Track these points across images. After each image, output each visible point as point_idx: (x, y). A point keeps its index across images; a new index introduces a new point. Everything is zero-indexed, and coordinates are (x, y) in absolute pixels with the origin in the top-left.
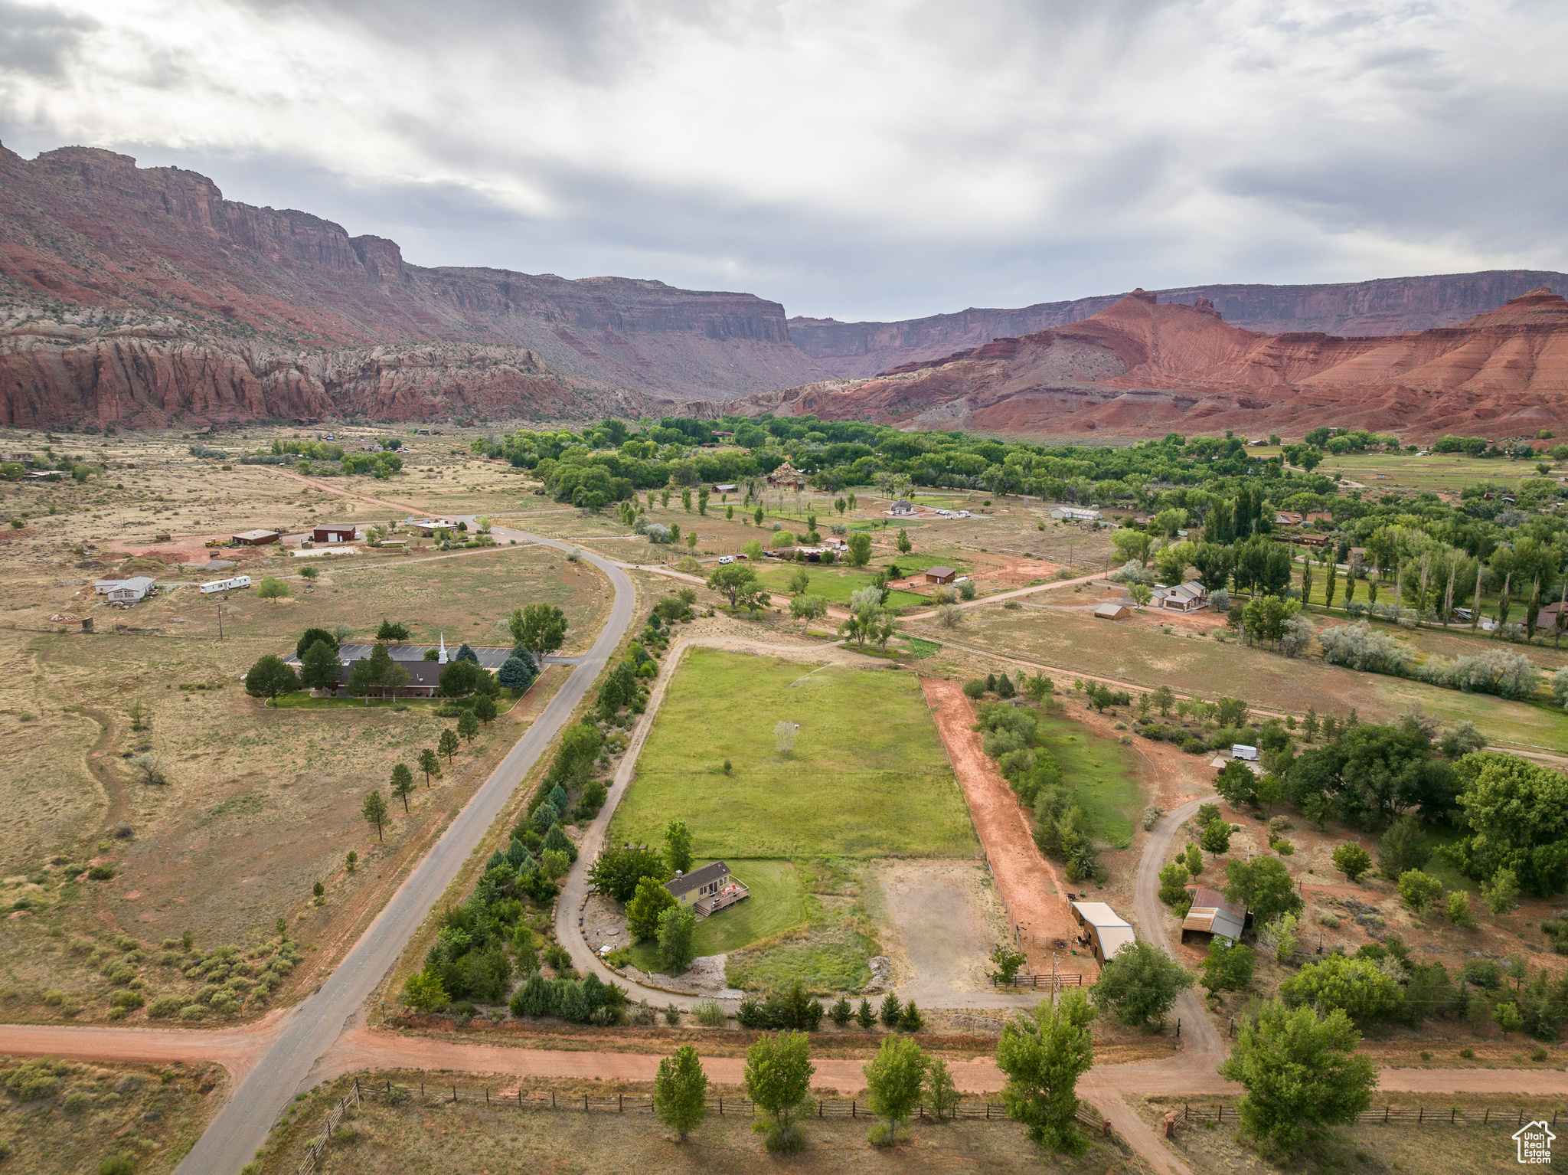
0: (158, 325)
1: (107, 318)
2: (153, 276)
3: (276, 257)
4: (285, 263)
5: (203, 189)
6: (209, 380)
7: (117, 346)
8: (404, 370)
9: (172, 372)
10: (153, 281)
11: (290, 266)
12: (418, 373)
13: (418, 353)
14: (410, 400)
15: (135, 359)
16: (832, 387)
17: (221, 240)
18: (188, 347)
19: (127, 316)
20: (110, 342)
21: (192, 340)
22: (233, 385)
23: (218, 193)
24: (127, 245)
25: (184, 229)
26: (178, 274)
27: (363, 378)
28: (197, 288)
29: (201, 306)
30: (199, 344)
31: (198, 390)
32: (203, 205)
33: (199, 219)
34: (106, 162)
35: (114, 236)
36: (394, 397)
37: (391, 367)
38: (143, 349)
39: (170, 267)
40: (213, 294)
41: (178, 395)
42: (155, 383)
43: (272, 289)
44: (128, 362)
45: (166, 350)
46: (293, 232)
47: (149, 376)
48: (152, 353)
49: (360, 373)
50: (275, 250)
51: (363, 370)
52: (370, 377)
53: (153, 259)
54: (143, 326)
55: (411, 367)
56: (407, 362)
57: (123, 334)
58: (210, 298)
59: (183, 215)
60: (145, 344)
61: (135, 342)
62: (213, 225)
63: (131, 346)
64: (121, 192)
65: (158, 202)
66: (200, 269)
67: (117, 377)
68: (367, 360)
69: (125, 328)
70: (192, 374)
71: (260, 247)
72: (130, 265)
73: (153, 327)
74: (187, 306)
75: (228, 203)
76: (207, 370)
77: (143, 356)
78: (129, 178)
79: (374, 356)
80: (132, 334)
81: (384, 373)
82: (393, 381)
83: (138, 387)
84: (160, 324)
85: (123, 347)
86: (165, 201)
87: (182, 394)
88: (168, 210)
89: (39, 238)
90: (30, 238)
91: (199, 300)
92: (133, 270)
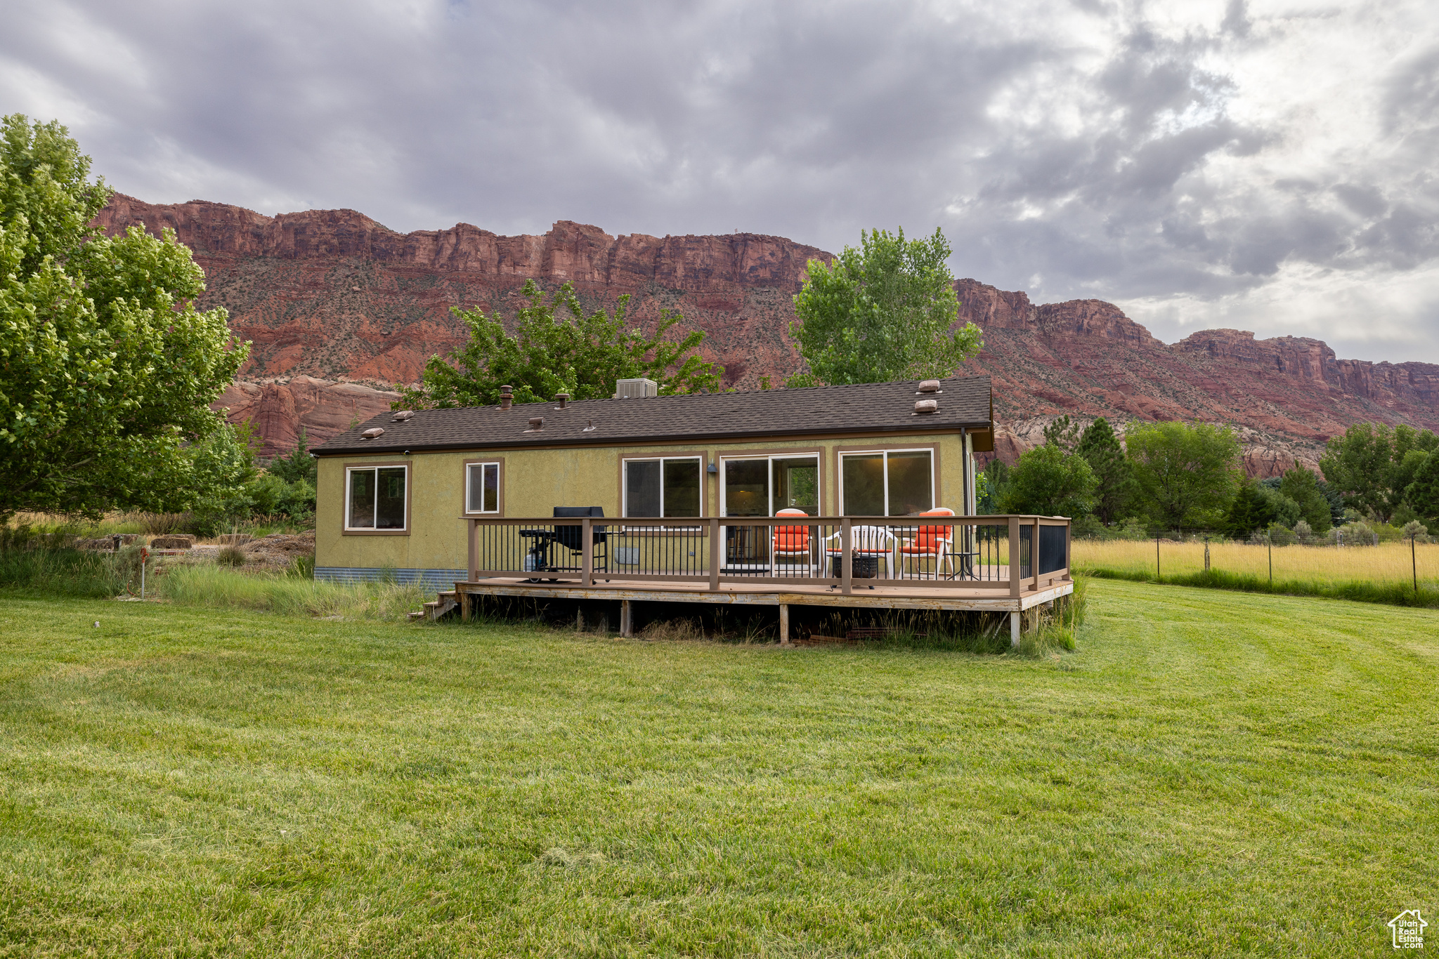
2: (1254, 414)
3: (1389, 403)
4: (1400, 408)
5: (1317, 350)
10: (1253, 417)
17: (1332, 391)
18: (1258, 450)
21: (1263, 445)
23: (1332, 353)
24: (1238, 395)
25: (1295, 384)
26: (1279, 413)
28: (1295, 423)
29: (1293, 434)
30: (1270, 448)
32: (1315, 363)
33: (1310, 375)
34: (1228, 338)
35: (1227, 389)
39: (1272, 408)
40: (1310, 427)
46: (1412, 381)
50: (1388, 397)
53: (1258, 403)
58: (1306, 429)
59: (1295, 373)
62: (1324, 379)
64: (1240, 358)
65: (1273, 364)
66: (1302, 410)
71: (1373, 395)
72: (1235, 407)
74: (1281, 434)
75: (1341, 363)
76: (1275, 470)
78: (1247, 347)
86: (1279, 362)
88: (1280, 370)
89: (1163, 391)
90: (1157, 392)
91: (1294, 430)
92: (1237, 410)
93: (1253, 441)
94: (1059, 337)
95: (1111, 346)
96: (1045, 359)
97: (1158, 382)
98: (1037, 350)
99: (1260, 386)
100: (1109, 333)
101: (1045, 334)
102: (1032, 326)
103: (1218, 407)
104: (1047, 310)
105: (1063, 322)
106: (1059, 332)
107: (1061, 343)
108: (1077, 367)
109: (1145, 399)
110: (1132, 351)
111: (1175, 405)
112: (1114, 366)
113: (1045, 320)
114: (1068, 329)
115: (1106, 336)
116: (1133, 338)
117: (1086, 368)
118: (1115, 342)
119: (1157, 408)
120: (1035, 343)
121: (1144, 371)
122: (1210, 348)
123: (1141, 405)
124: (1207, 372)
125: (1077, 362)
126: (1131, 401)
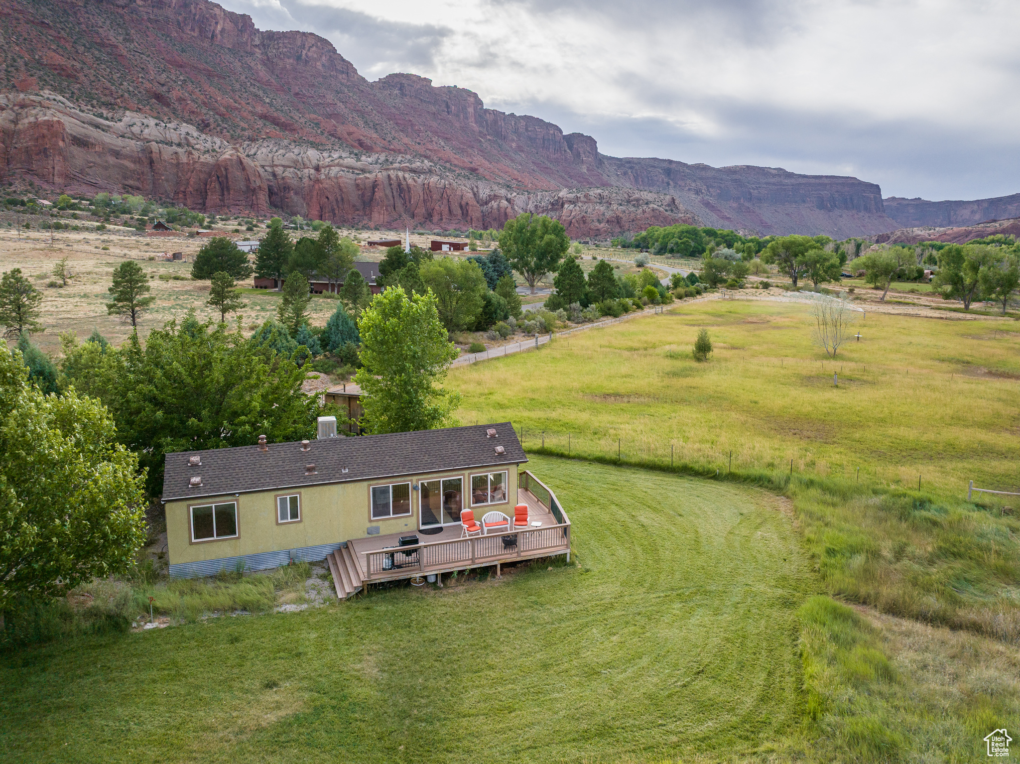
0: (417, 164)
1: (387, 160)
2: (430, 147)
3: (514, 145)
4: (520, 149)
5: (472, 99)
6: (445, 202)
7: (389, 176)
8: (580, 204)
9: (421, 194)
10: (430, 150)
11: (522, 151)
12: (590, 208)
13: (591, 193)
14: (582, 225)
15: (399, 185)
16: (919, 233)
17: (480, 132)
18: (434, 179)
19: (399, 159)
20: (385, 173)
21: (437, 175)
22: (461, 207)
23: (481, 103)
24: (420, 131)
25: (457, 125)
26: (447, 148)
27: (552, 210)
28: (457, 156)
29: (456, 166)
30: (442, 178)
31: (437, 208)
32: (471, 110)
33: (467, 118)
34: (414, 82)
35: (412, 125)
36: (571, 223)
37: (571, 202)
38: (405, 178)
39: (443, 144)
40: (466, 161)
41: (424, 210)
42: (410, 202)
43: (508, 162)
44: (395, 186)
45: (420, 181)
46: (527, 130)
47: (407, 197)
48: (410, 181)
49: (550, 207)
50: (513, 140)
51: (553, 204)
52: (556, 210)
53: (433, 139)
54: (408, 164)
55: (585, 203)
56: (582, 199)
57: (394, 169)
58: (464, 162)
59: (457, 116)
60: (407, 176)
61: (400, 174)
62: (476, 123)
63: (397, 176)
64: (421, 100)
65: (443, 107)
66: (462, 146)
67: (386, 195)
68: (556, 198)
69: (396, 165)
70: (435, 197)
71: (505, 138)
72: (418, 140)
73: (413, 166)
74: (448, 165)
75: (487, 111)
76: (445, 195)
77: (404, 183)
78: (427, 91)
79: (561, 195)
80: (400, 169)
81: (566, 206)
82: (571, 211)
83: (399, 203)
84: (418, 164)
85: (392, 176)
86: (448, 107)
87: (427, 210)
88: (448, 112)
89: (366, 122)
90: (361, 123)
91: (456, 162)
92: (419, 144)
93: (430, 171)
94: (281, 64)
95: (325, 77)
96: (268, 84)
97: (362, 114)
98: (261, 74)
99: (434, 124)
100: (323, 65)
101: (268, 59)
102: (257, 50)
103: (406, 140)
104: (270, 36)
105: (285, 50)
106: (281, 59)
107: (282, 69)
108: (297, 94)
109: (352, 129)
110: (342, 84)
111: (375, 135)
112: (328, 97)
113: (269, 46)
114: (288, 58)
115: (320, 68)
116: (343, 72)
117: (304, 95)
118: (328, 75)
119: (362, 138)
120: (260, 67)
121: (351, 103)
122: (400, 89)
123: (349, 134)
124: (398, 109)
125: (297, 89)
126: (341, 129)
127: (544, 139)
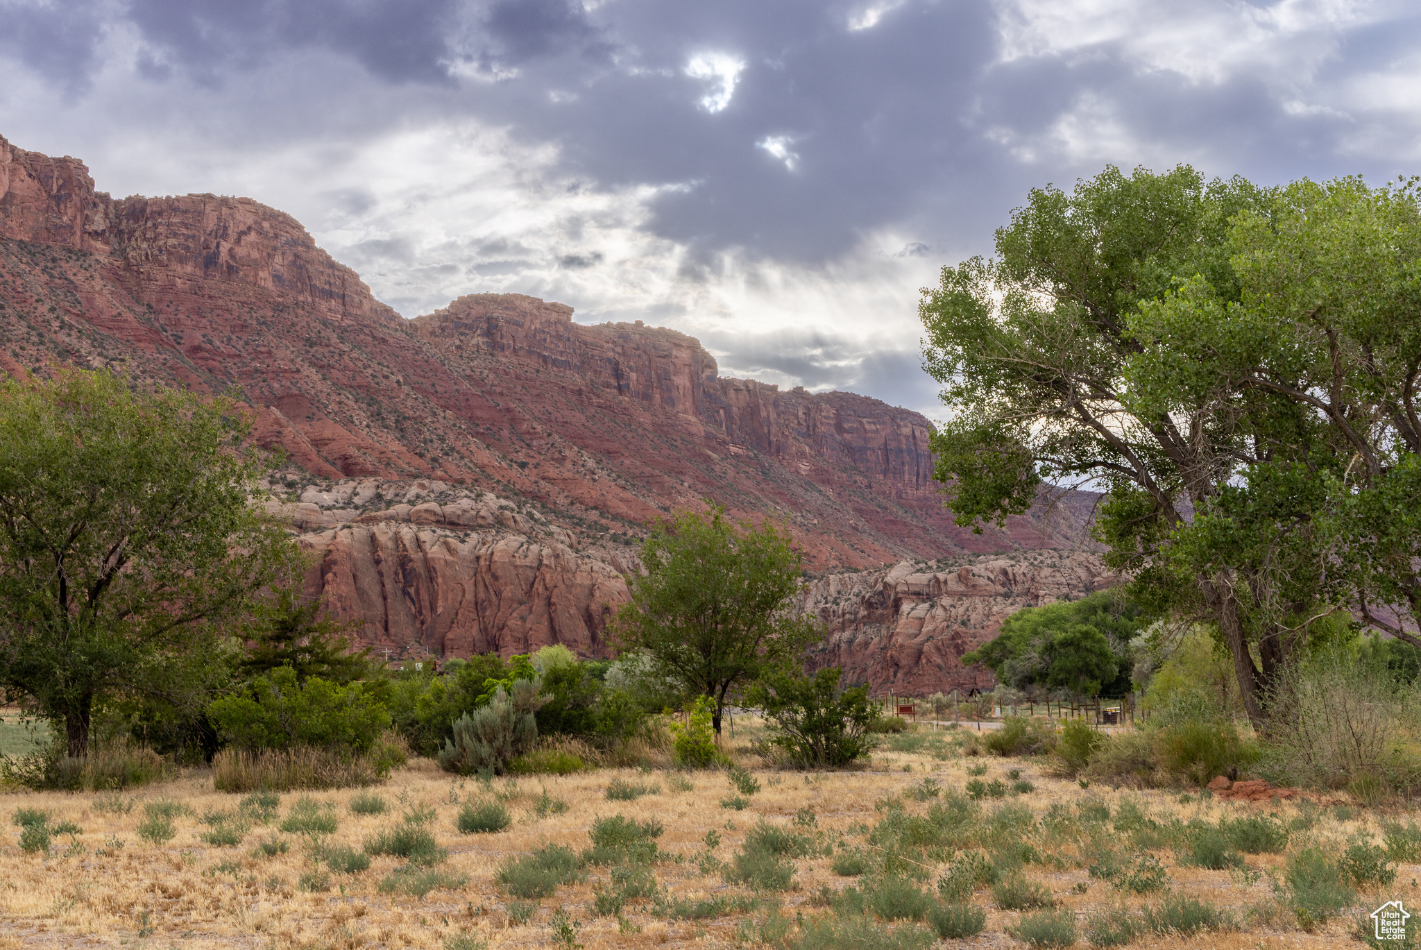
0: (463, 504)
1: (379, 497)
2: (552, 472)
3: (804, 467)
4: (822, 476)
5: (685, 356)
6: (539, 604)
7: (373, 538)
8: (946, 601)
9: (469, 587)
11: (827, 482)
12: (976, 609)
13: (978, 568)
14: (953, 660)
15: (403, 561)
17: (709, 437)
18: (506, 545)
19: (414, 490)
20: (360, 531)
21: (520, 532)
22: (589, 618)
23: (710, 364)
24: (532, 434)
25: (645, 419)
26: (600, 474)
27: (868, 620)
28: (628, 495)
30: (531, 538)
31: (514, 622)
32: (682, 381)
33: (672, 402)
35: (514, 421)
36: (919, 653)
37: (918, 595)
38: (419, 543)
39: (591, 463)
40: (653, 504)
41: (475, 631)
42: (433, 608)
43: (783, 509)
44: (389, 566)
45: (464, 549)
46: (839, 428)
47: (424, 595)
48: (435, 551)
49: (863, 612)
50: (802, 455)
51: (869, 605)
52: (881, 620)
53: (567, 453)
54: (433, 506)
55: (961, 596)
56: (953, 585)
57: (389, 519)
58: (645, 508)
59: (647, 397)
60: (426, 535)
61: (407, 532)
62: (697, 412)
63: (397, 539)
64: (545, 359)
65: (607, 375)
66: (648, 470)
67: (360, 592)
68: (880, 587)
69: (401, 509)
70: (507, 593)
71: (778, 450)
72: (521, 457)
73: (449, 509)
75: (725, 385)
76: (539, 587)
77: (415, 555)
78: (561, 339)
79: (893, 576)
80: (408, 520)
81: (906, 607)
82: (922, 621)
83: (401, 615)
84: (465, 503)
85: (382, 539)
86: (618, 374)
87: (484, 630)
88: (619, 388)
89: (377, 416)
90: (361, 416)
91: (623, 509)
92: (523, 465)
94: (161, 277)
95: (279, 308)
96: (117, 323)
97: (369, 396)
98: (99, 301)
99: (577, 418)
100: (277, 278)
101: (128, 267)
102: (99, 245)
103: (485, 456)
104: (137, 210)
105: (172, 241)
106: (161, 264)
107: (164, 290)
108: (196, 349)
109: (329, 429)
110: (325, 323)
111: (395, 446)
112: (279, 354)
113: (131, 233)
114: (182, 260)
115: (270, 284)
116: (330, 295)
117: (216, 352)
118: (289, 300)
119: (353, 451)
120: (98, 284)
121: (346, 368)
122: (488, 333)
123: (318, 443)
124: (479, 382)
125: (198, 338)
126: (297, 433)
127: (886, 450)
